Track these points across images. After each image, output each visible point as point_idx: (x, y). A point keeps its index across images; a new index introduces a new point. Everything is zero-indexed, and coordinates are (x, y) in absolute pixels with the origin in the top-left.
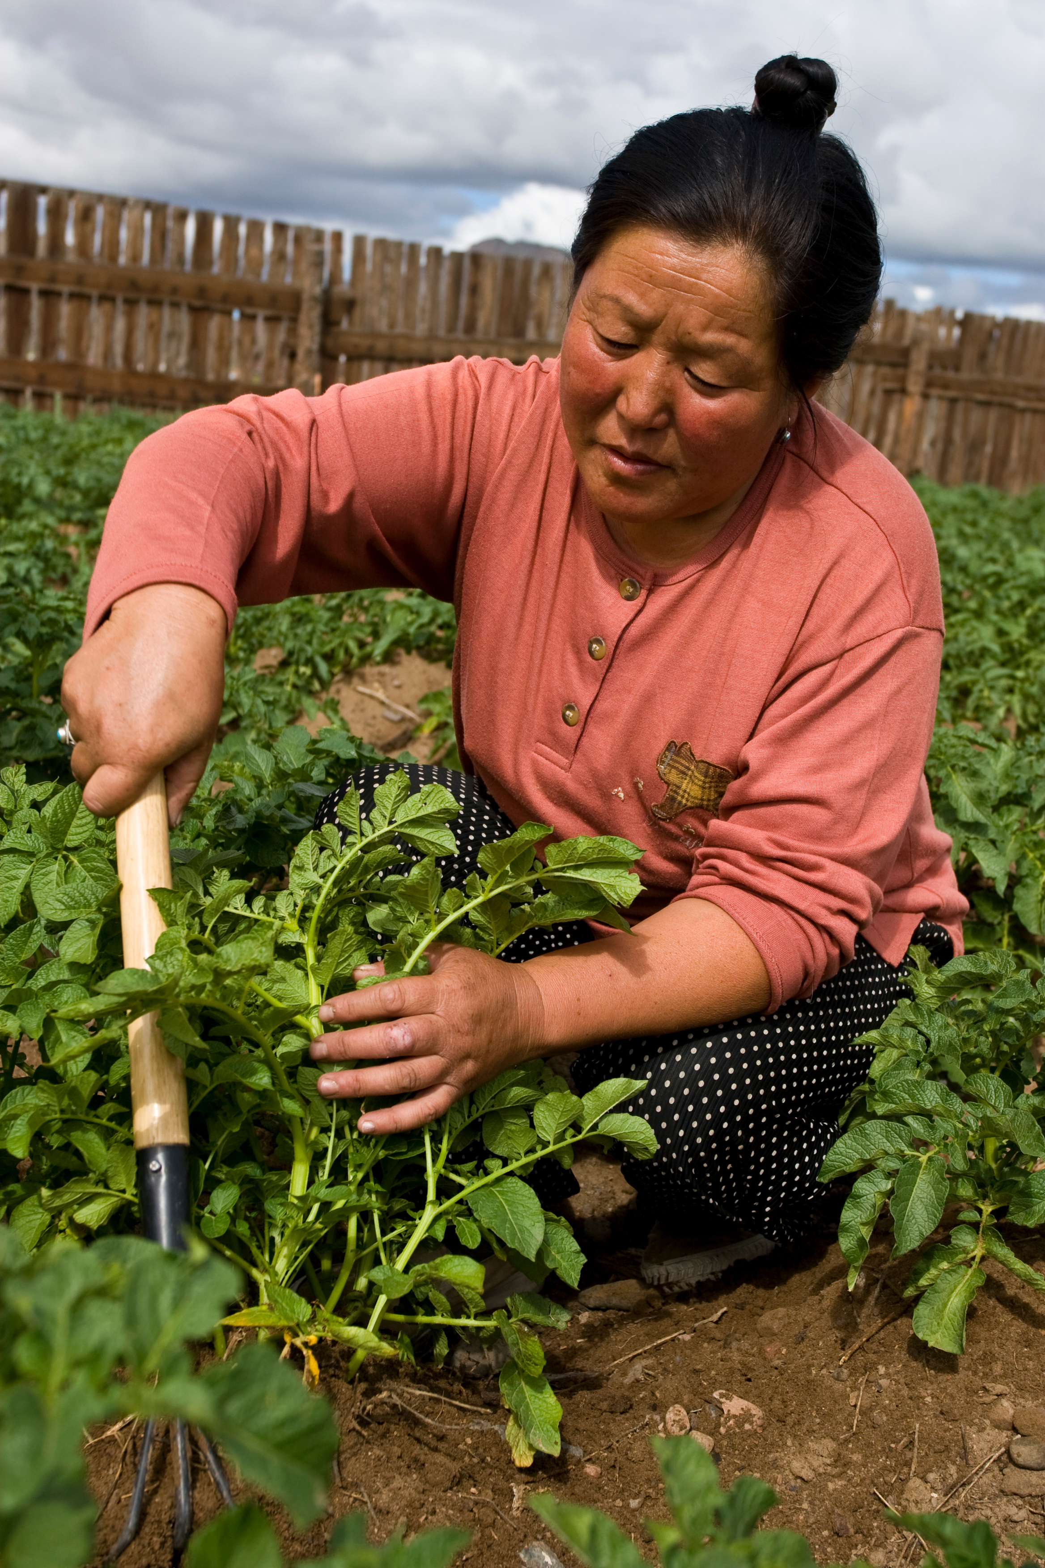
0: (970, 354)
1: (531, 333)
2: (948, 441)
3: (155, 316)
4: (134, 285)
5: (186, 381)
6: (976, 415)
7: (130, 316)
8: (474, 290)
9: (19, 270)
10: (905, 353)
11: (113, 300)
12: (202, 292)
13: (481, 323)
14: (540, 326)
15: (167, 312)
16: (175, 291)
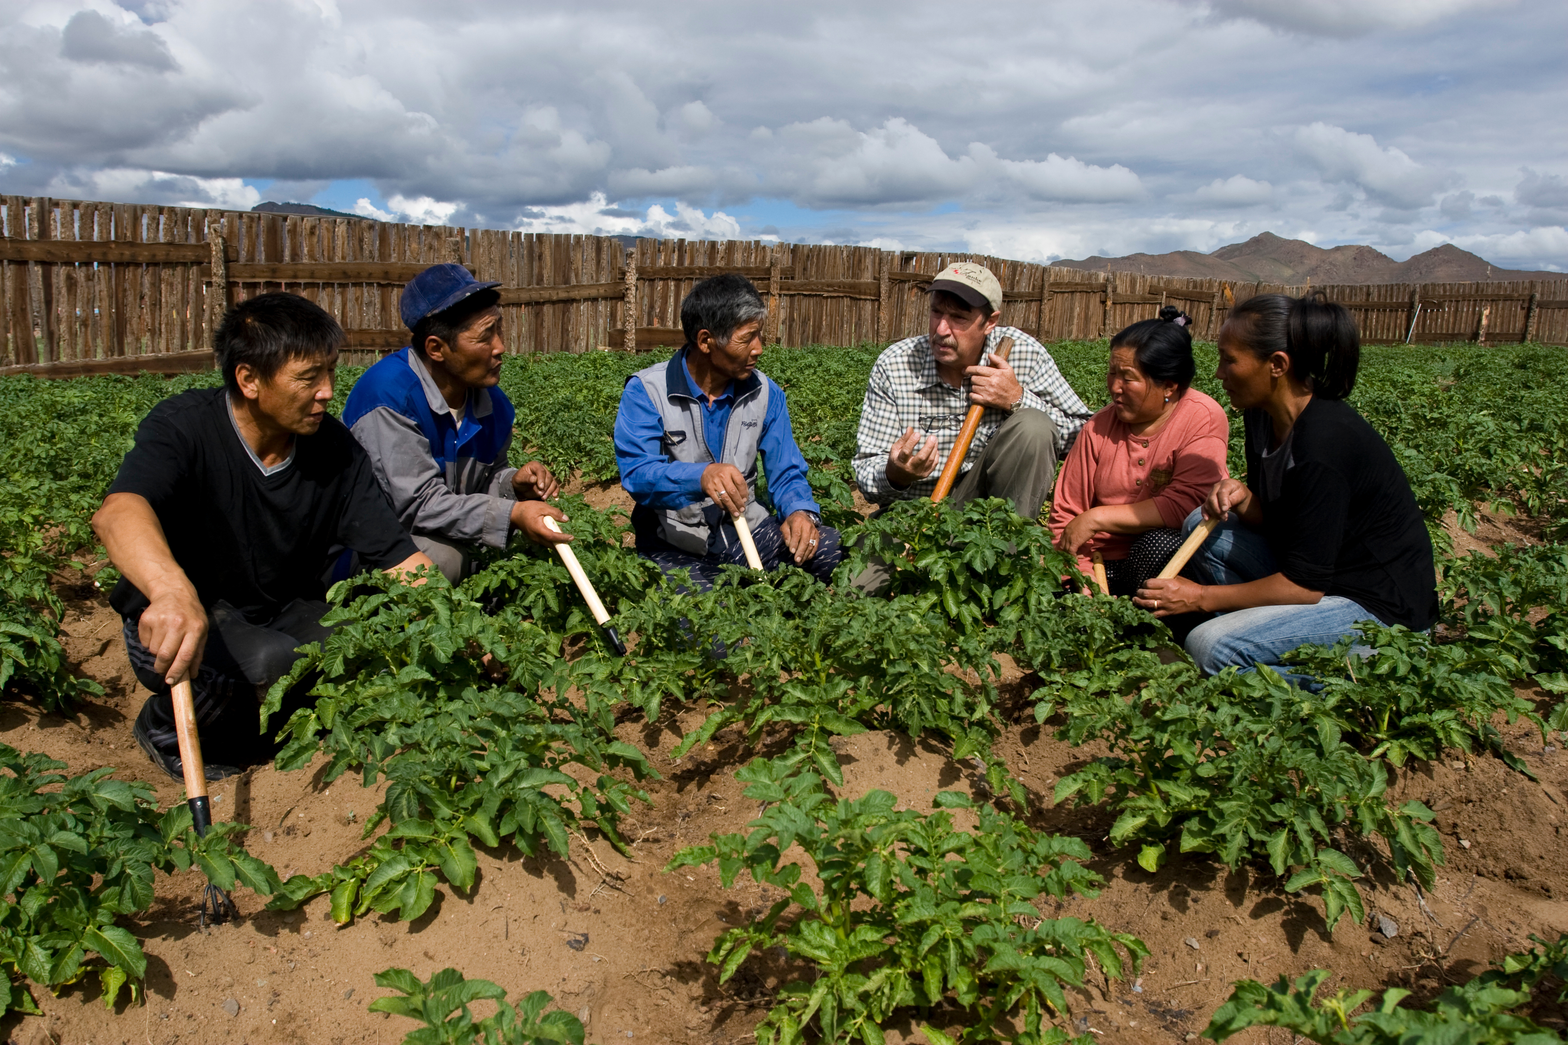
0: (799, 269)
1: (573, 282)
2: (792, 320)
3: (358, 293)
4: (345, 274)
5: (381, 332)
6: (805, 302)
7: (343, 294)
8: (540, 257)
9: (274, 271)
10: (768, 271)
11: (332, 285)
12: (386, 275)
13: (545, 276)
14: (577, 275)
15: (365, 290)
16: (370, 275)
